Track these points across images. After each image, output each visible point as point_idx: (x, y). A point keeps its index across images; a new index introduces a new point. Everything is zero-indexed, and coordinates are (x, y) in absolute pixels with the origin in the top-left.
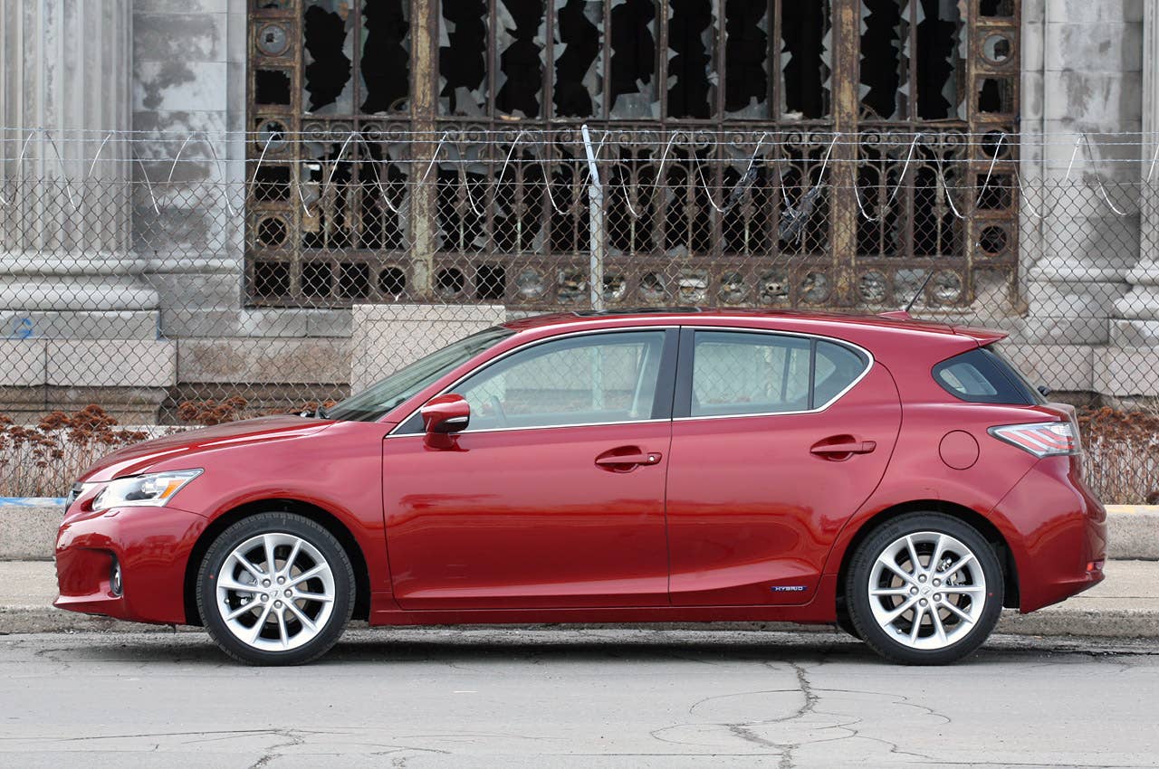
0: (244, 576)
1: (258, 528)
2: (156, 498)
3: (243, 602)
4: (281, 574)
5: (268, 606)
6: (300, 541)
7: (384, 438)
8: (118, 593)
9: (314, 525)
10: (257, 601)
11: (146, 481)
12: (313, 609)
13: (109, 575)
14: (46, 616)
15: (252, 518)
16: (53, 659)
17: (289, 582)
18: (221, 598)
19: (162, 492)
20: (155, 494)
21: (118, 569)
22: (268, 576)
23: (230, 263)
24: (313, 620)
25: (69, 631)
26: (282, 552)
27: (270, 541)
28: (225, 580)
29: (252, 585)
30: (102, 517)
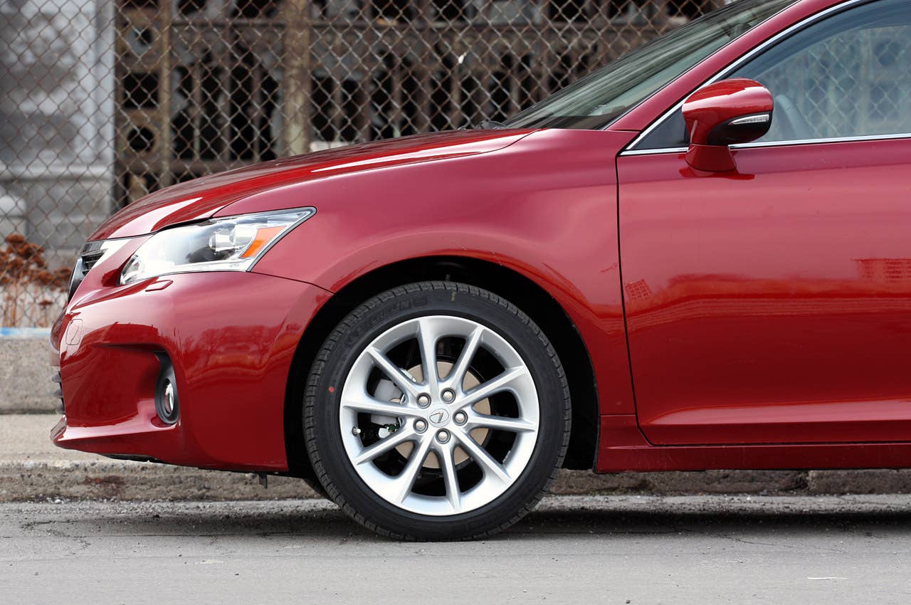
0: (384, 388)
1: (410, 307)
2: (236, 256)
3: (383, 433)
4: (447, 384)
5: (427, 439)
6: (480, 328)
7: (618, 155)
8: (170, 419)
9: (503, 302)
10: (408, 431)
11: (216, 229)
12: (500, 445)
13: (154, 387)
14: (18, 476)
15: (399, 291)
16: (58, 534)
17: (461, 399)
18: (347, 426)
19: (246, 248)
20: (231, 252)
21: (172, 378)
22: (426, 389)
23: (98, 170)
24: (501, 463)
25: (54, 500)
26: (450, 348)
27: (429, 329)
28: (354, 395)
29: (398, 404)
30: (142, 293)
